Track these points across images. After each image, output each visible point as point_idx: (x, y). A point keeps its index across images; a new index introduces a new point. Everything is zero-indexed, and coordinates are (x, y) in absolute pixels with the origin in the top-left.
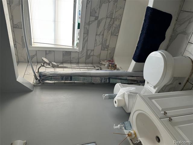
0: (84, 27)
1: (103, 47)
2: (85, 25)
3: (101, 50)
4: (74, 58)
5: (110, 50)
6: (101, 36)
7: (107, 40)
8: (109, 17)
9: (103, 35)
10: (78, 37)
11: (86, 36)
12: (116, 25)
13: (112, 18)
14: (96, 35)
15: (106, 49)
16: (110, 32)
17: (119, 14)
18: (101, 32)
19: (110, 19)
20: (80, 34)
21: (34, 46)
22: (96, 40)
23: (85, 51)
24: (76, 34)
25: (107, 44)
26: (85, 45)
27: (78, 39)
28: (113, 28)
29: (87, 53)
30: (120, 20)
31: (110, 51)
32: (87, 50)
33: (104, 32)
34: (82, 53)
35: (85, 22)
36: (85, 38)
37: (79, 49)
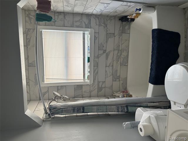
0: (94, 61)
1: (114, 78)
2: (94, 58)
3: (113, 81)
4: (85, 91)
5: (121, 80)
6: (111, 67)
7: (117, 70)
8: (116, 49)
9: (113, 66)
10: (89, 70)
11: (96, 69)
12: (124, 56)
13: (119, 50)
14: (106, 66)
15: (117, 80)
16: (119, 62)
17: (126, 46)
18: (110, 64)
19: (117, 51)
20: (90, 67)
21: (47, 82)
22: (106, 71)
23: (96, 83)
24: (87, 67)
25: (118, 75)
26: (96, 77)
27: (89, 72)
28: (122, 59)
29: (98, 85)
30: (127, 51)
31: (122, 82)
32: (99, 82)
33: (113, 63)
34: (94, 86)
35: (94, 56)
36: (95, 71)
37: (90, 81)
